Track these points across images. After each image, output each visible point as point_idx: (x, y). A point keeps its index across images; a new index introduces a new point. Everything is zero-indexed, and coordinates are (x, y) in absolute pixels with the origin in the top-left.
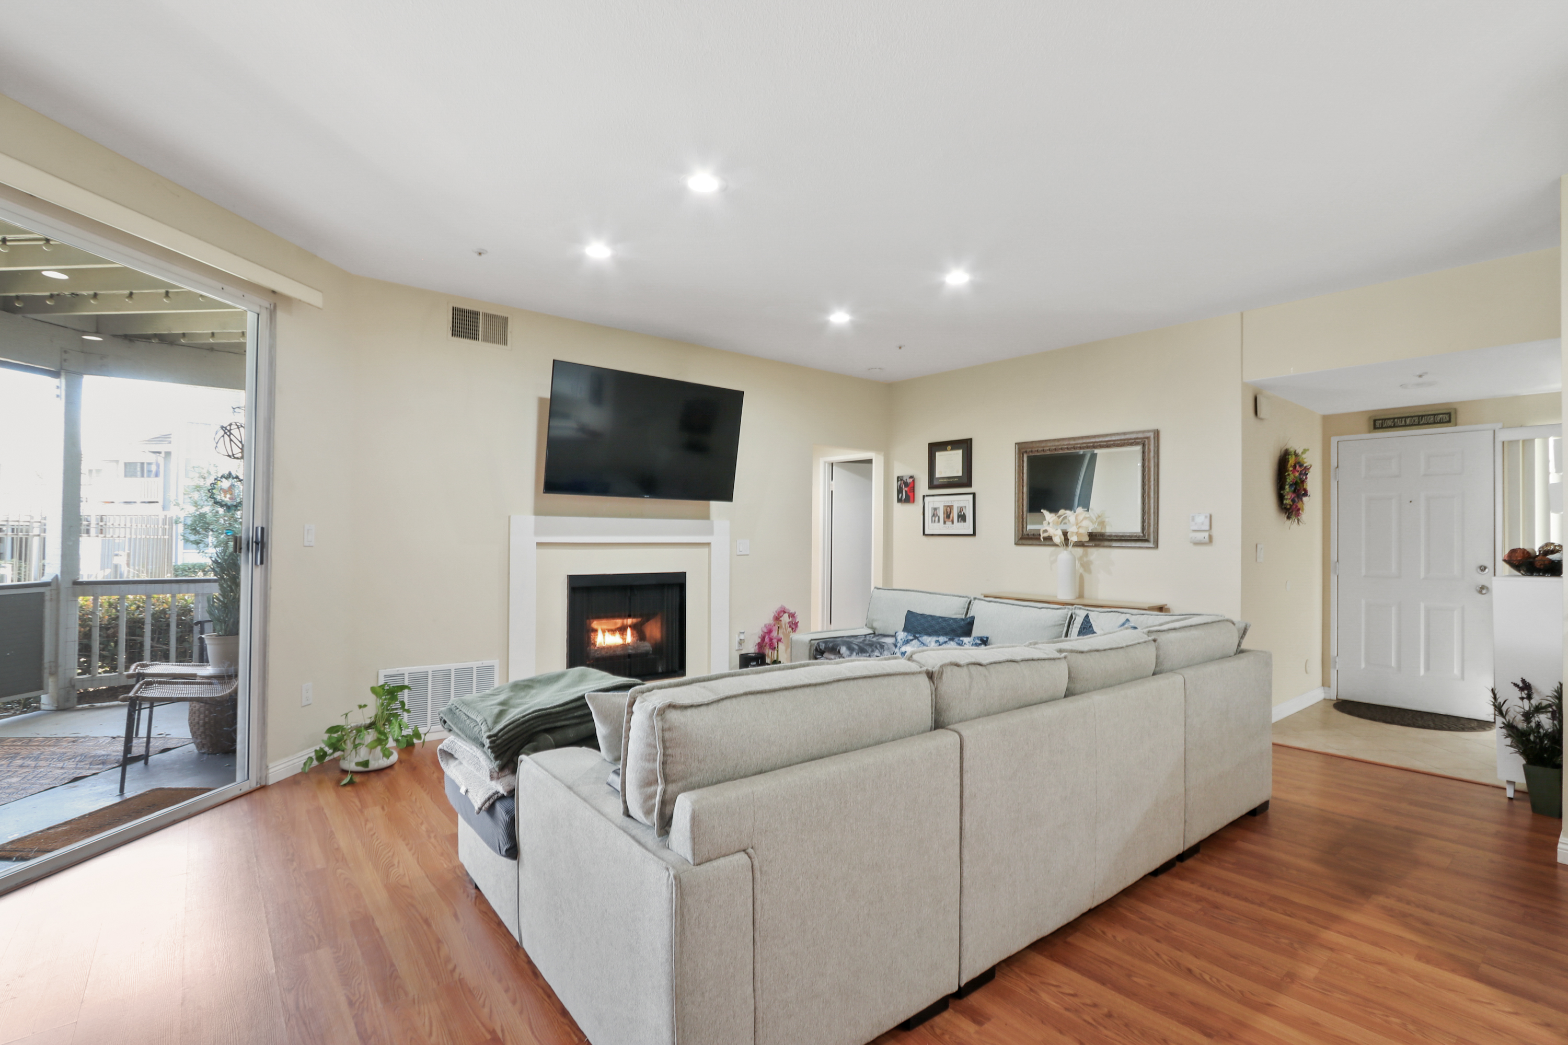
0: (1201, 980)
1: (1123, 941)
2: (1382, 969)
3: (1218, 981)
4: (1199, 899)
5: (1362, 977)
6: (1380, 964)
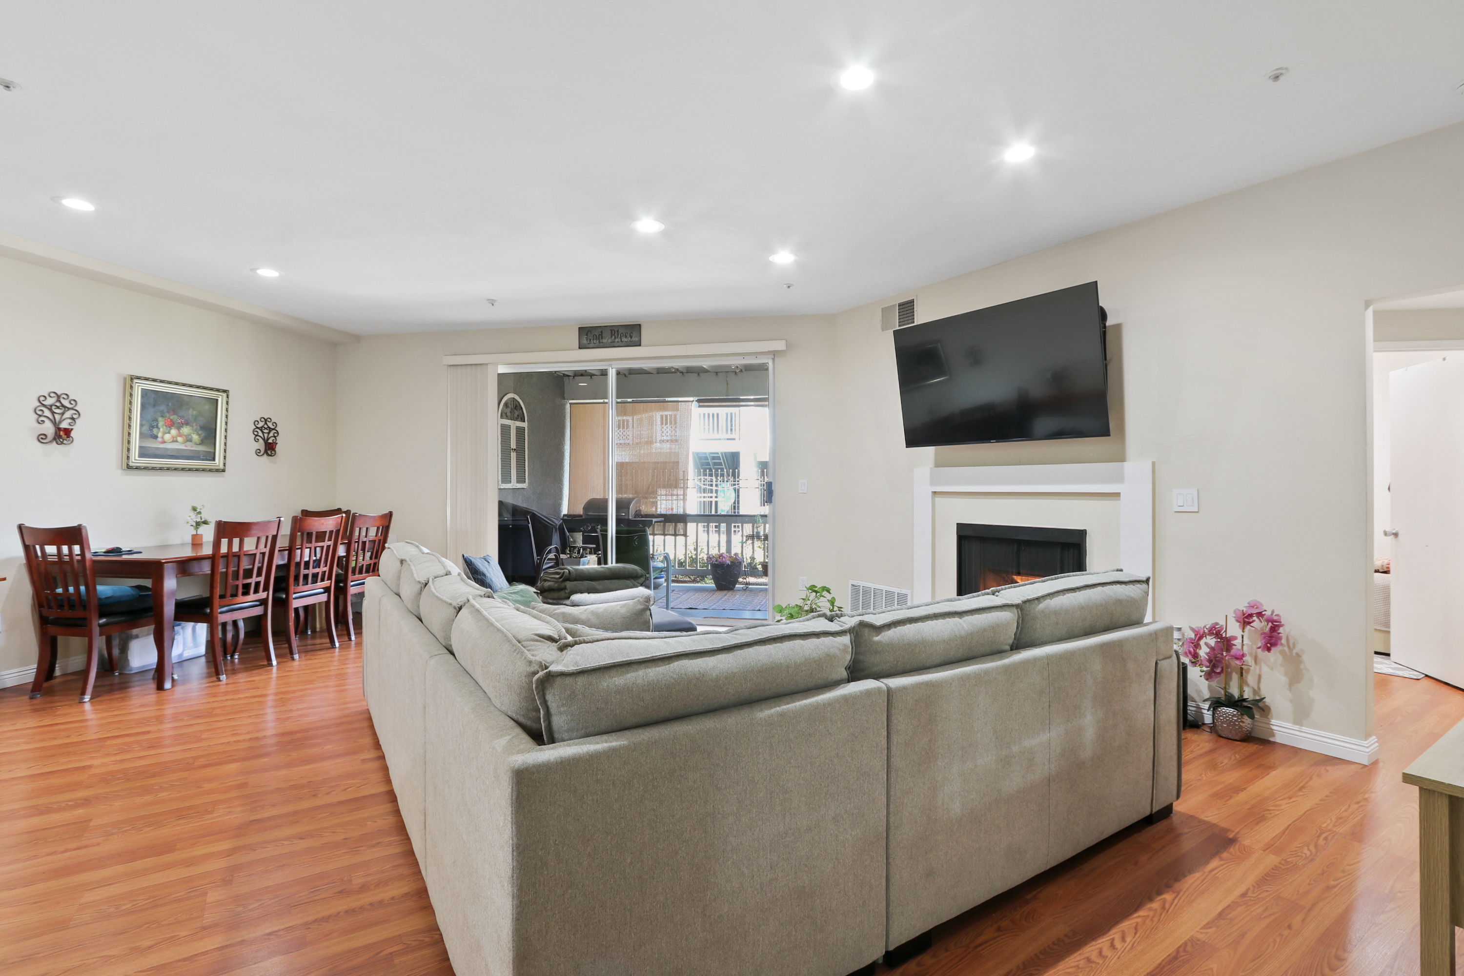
0: (288, 838)
1: (366, 824)
2: (147, 943)
3: (277, 846)
4: (364, 888)
5: (164, 923)
6: (150, 947)
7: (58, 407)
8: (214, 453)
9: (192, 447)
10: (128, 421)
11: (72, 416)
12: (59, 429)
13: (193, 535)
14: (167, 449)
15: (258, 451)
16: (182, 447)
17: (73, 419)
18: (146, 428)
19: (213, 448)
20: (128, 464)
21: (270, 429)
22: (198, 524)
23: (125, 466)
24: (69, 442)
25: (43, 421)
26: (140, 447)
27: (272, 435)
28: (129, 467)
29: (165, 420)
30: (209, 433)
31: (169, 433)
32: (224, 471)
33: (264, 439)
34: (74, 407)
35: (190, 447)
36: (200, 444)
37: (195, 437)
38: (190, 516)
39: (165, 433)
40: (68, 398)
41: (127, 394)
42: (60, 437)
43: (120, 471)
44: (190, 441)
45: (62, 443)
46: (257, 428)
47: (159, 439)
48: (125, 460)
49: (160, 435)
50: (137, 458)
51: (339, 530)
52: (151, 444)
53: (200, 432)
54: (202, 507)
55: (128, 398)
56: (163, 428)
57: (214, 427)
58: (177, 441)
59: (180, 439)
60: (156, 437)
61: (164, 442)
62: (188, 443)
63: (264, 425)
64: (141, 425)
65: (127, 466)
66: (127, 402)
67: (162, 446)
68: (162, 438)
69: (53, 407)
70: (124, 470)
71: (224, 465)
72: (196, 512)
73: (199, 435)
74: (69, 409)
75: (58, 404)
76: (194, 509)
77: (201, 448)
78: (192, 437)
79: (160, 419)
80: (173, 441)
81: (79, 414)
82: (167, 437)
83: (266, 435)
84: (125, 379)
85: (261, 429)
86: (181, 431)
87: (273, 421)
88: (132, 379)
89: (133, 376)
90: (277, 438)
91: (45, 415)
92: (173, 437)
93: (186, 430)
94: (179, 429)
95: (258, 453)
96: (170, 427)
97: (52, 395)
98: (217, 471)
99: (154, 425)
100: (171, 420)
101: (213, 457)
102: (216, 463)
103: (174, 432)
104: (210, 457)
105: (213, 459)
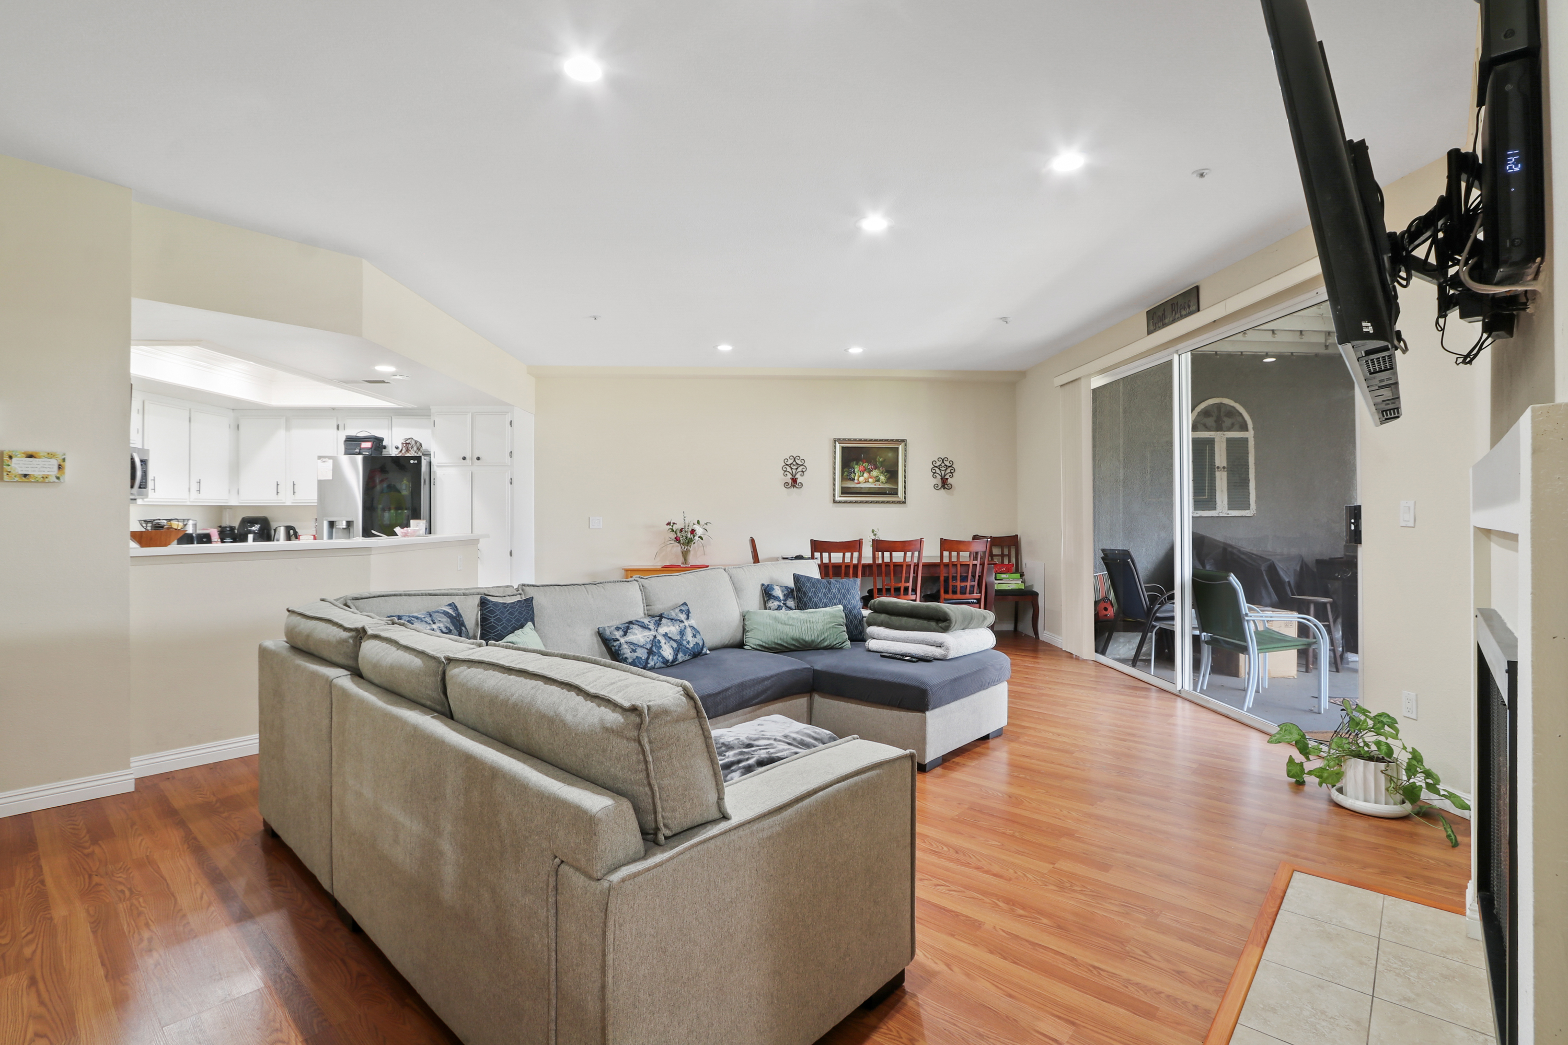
7: (794, 465)
8: (896, 489)
9: (880, 485)
10: (834, 469)
11: (802, 470)
14: (861, 488)
15: (937, 485)
16: (873, 486)
17: (803, 472)
18: (845, 473)
19: (895, 486)
20: (833, 500)
21: (946, 467)
24: (800, 487)
25: (787, 474)
26: (842, 488)
27: (948, 472)
28: (834, 502)
29: (859, 467)
30: (892, 474)
31: (863, 476)
32: (904, 503)
33: (940, 475)
34: (804, 464)
35: (878, 485)
36: (886, 483)
37: (882, 478)
39: (859, 477)
40: (800, 459)
41: (832, 452)
43: (828, 506)
44: (878, 480)
45: (797, 488)
46: (935, 467)
47: (856, 481)
48: (831, 498)
49: (856, 478)
50: (840, 495)
52: (850, 484)
53: (885, 474)
55: (834, 454)
56: (857, 473)
57: (896, 469)
58: (868, 482)
59: (870, 480)
60: (852, 480)
61: (858, 483)
62: (877, 482)
63: (941, 464)
64: (842, 471)
66: (833, 458)
67: (858, 486)
68: (858, 480)
69: (791, 465)
70: (832, 504)
71: (905, 499)
73: (885, 476)
74: (800, 465)
75: (794, 463)
77: (887, 486)
78: (879, 478)
79: (855, 467)
80: (866, 482)
81: (806, 469)
82: (861, 479)
83: (943, 472)
84: (830, 441)
85: (939, 467)
86: (871, 474)
87: (949, 460)
88: (836, 441)
89: (837, 438)
90: (952, 473)
91: (787, 470)
92: (866, 479)
93: (875, 473)
94: (869, 472)
95: (936, 487)
96: (863, 472)
97: (791, 458)
98: (899, 502)
99: (851, 471)
100: (864, 467)
102: (898, 497)
103: (866, 475)
104: (895, 492)
105: (897, 494)
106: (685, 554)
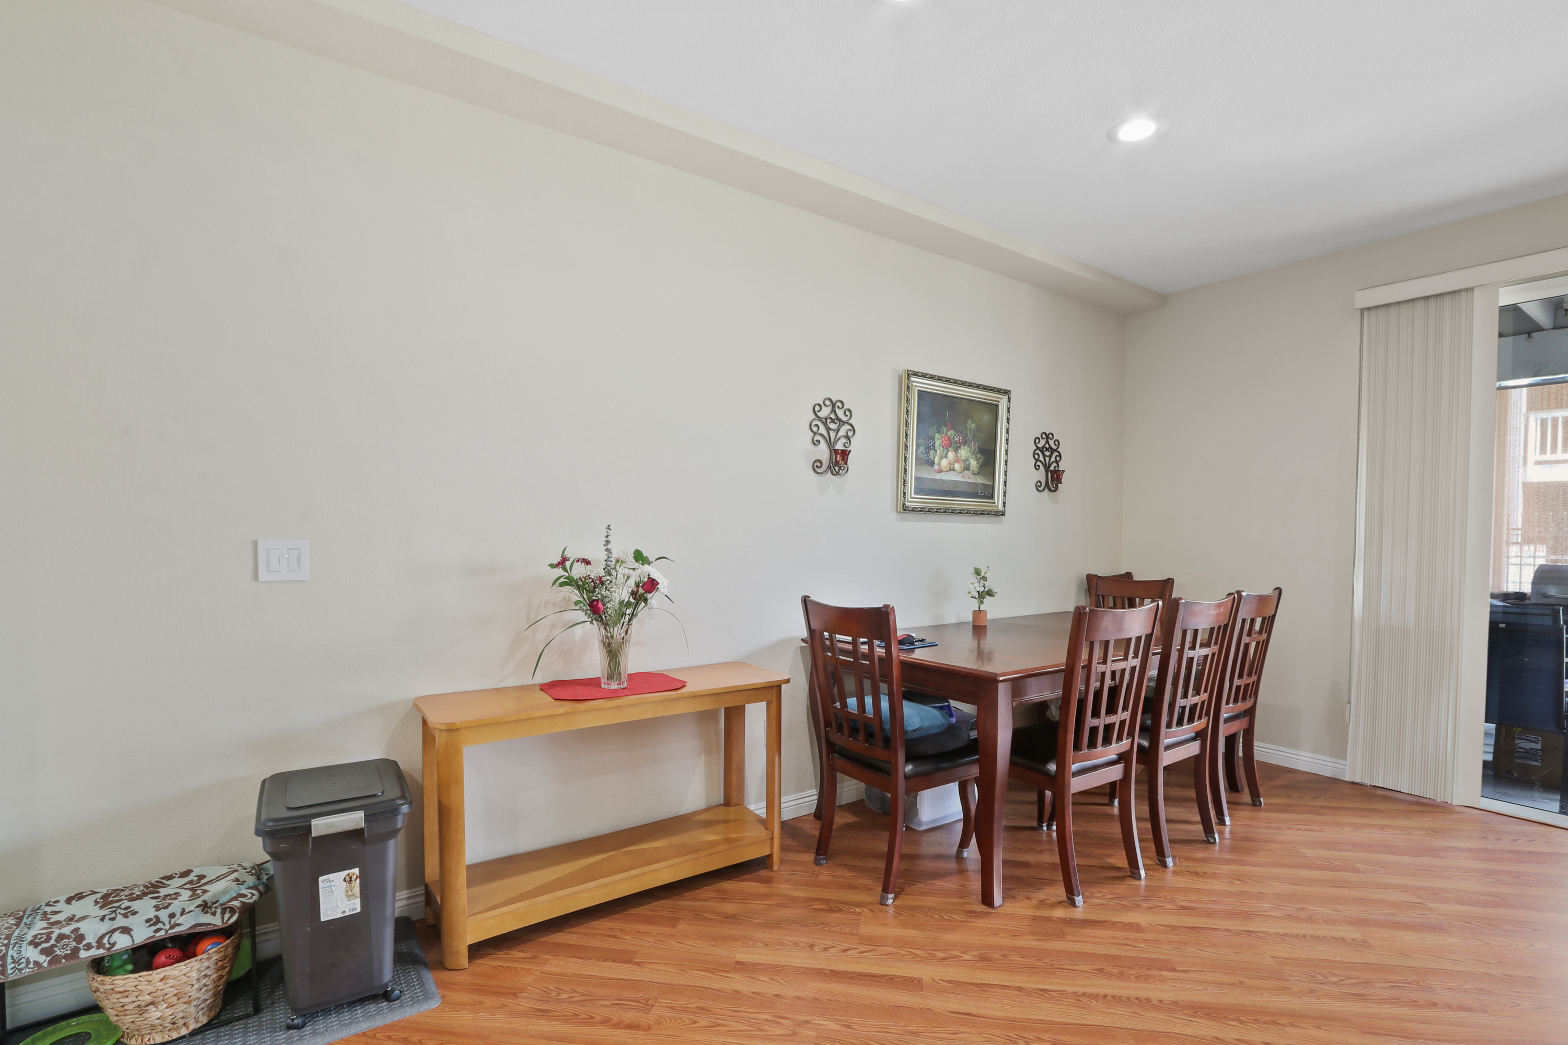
7: (833, 421)
8: (993, 487)
9: (969, 478)
10: (904, 439)
11: (847, 433)
12: (836, 451)
13: (974, 612)
14: (943, 481)
15: (1039, 484)
16: (959, 478)
17: (848, 437)
18: (922, 449)
19: (992, 480)
20: (904, 504)
21: (1052, 451)
22: (981, 596)
23: (900, 508)
24: (844, 472)
25: (819, 441)
26: (916, 478)
27: (1054, 460)
28: (905, 509)
29: (942, 437)
30: (989, 458)
31: (946, 456)
32: (1003, 514)
33: (1045, 465)
34: (849, 420)
35: (967, 478)
36: (978, 474)
37: (974, 463)
38: (972, 584)
39: (941, 458)
40: (843, 407)
41: (904, 399)
42: (837, 463)
43: (894, 514)
44: (967, 468)
45: (838, 473)
46: (1038, 448)
47: (936, 467)
48: (901, 498)
49: (936, 460)
50: (913, 496)
51: (1228, 624)
52: (929, 474)
53: (978, 456)
54: (986, 570)
55: (904, 404)
56: (939, 449)
57: (994, 448)
58: (954, 470)
59: (957, 466)
60: (932, 463)
61: (940, 471)
62: (966, 471)
63: (1045, 445)
64: (918, 446)
65: (903, 506)
66: (903, 411)
67: (938, 476)
68: (939, 464)
69: (829, 421)
70: (900, 512)
71: (1004, 506)
72: (978, 577)
73: (978, 460)
74: (844, 423)
75: (833, 416)
76: (977, 572)
77: (979, 480)
78: (970, 463)
79: (937, 436)
80: (950, 470)
81: (854, 431)
82: (944, 463)
83: (1047, 459)
84: (900, 377)
85: (1042, 450)
86: (958, 454)
87: (1055, 438)
88: (909, 376)
89: (910, 371)
90: (1059, 463)
91: (820, 432)
92: (950, 464)
93: (964, 452)
94: (956, 451)
95: (1039, 487)
96: (947, 448)
98: (996, 514)
99: (930, 448)
100: (948, 437)
101: (991, 493)
102: (995, 503)
103: (951, 455)
104: (989, 493)
105: (992, 497)
106: (613, 652)
